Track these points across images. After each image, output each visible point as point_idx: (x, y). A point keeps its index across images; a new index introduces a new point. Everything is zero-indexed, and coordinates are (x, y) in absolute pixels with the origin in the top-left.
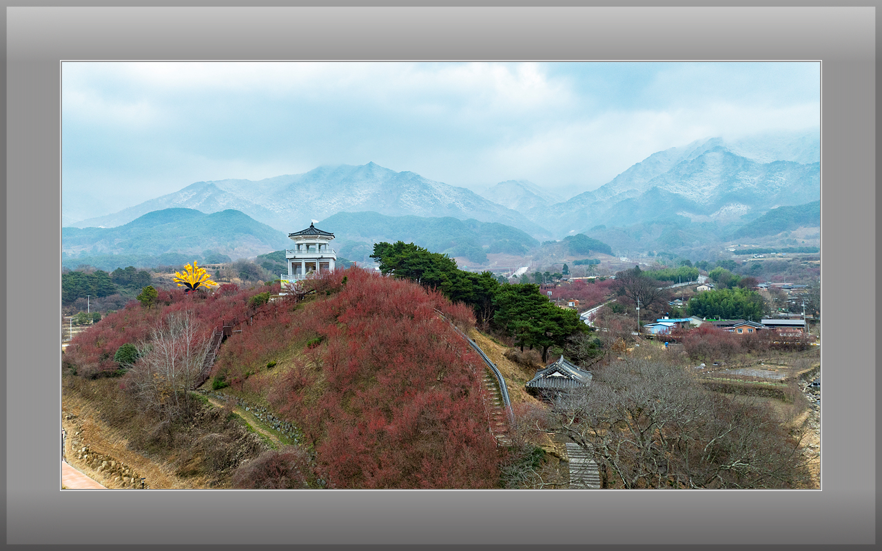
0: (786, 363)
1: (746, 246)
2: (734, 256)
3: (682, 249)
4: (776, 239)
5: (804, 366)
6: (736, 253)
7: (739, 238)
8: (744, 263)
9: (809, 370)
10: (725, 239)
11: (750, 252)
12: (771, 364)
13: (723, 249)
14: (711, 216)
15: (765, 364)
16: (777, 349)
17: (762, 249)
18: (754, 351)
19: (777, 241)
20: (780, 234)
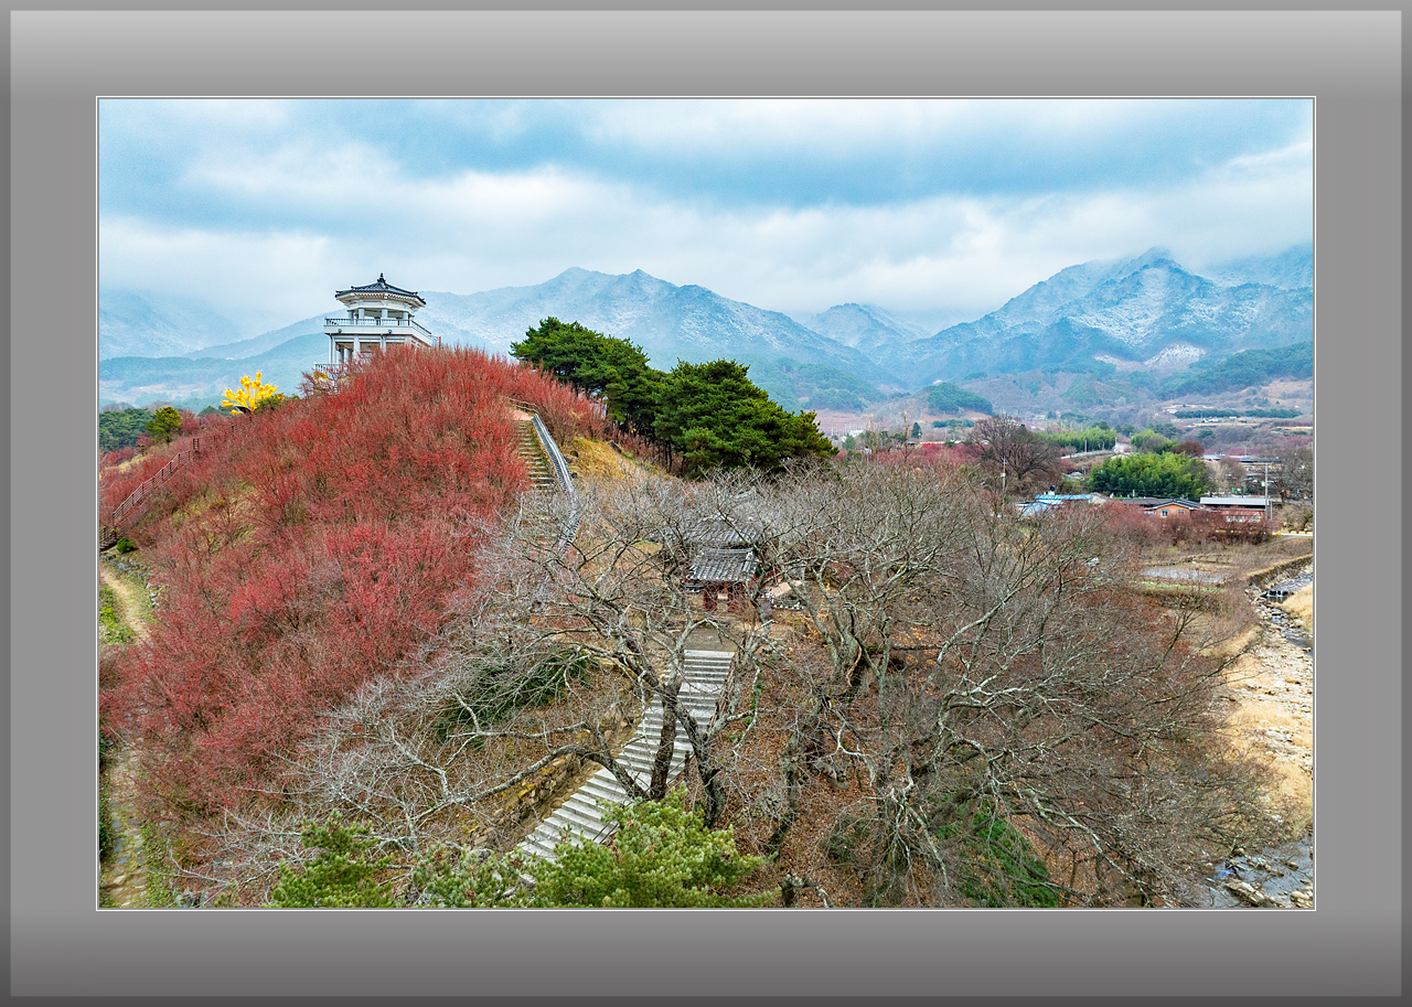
0: (1230, 561)
1: (1193, 406)
2: (1175, 421)
3: (1099, 409)
4: (1238, 397)
5: (1258, 564)
6: (1179, 415)
7: (1184, 395)
8: (1188, 430)
9: (1266, 570)
10: (1164, 397)
11: (1198, 415)
12: (1208, 562)
13: (1160, 410)
14: (1146, 363)
15: (1199, 562)
16: (1219, 540)
17: (1216, 411)
18: (1182, 543)
19: (1240, 401)
20: (1245, 391)
